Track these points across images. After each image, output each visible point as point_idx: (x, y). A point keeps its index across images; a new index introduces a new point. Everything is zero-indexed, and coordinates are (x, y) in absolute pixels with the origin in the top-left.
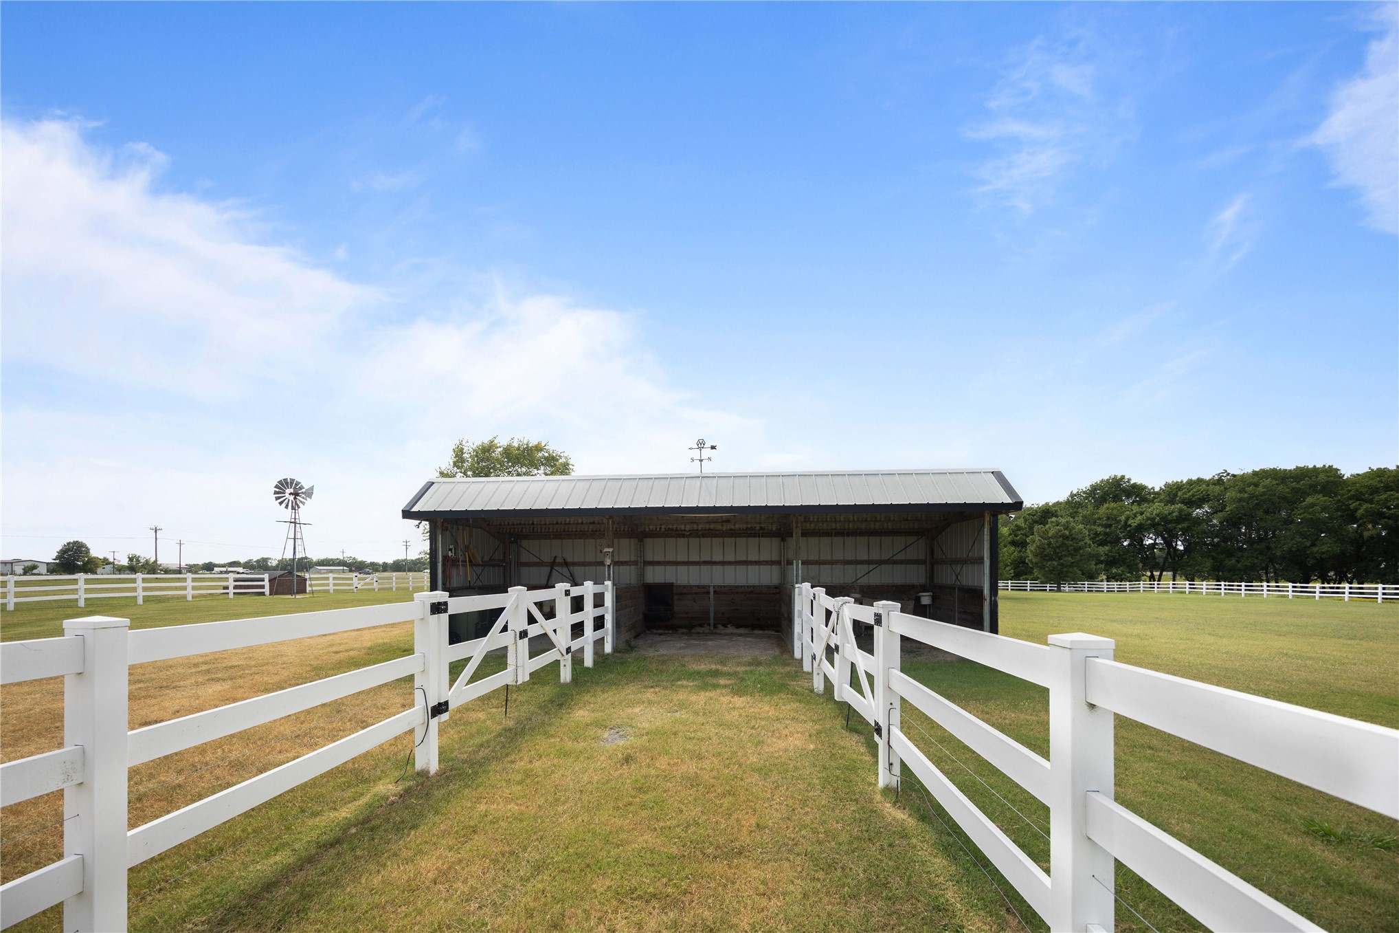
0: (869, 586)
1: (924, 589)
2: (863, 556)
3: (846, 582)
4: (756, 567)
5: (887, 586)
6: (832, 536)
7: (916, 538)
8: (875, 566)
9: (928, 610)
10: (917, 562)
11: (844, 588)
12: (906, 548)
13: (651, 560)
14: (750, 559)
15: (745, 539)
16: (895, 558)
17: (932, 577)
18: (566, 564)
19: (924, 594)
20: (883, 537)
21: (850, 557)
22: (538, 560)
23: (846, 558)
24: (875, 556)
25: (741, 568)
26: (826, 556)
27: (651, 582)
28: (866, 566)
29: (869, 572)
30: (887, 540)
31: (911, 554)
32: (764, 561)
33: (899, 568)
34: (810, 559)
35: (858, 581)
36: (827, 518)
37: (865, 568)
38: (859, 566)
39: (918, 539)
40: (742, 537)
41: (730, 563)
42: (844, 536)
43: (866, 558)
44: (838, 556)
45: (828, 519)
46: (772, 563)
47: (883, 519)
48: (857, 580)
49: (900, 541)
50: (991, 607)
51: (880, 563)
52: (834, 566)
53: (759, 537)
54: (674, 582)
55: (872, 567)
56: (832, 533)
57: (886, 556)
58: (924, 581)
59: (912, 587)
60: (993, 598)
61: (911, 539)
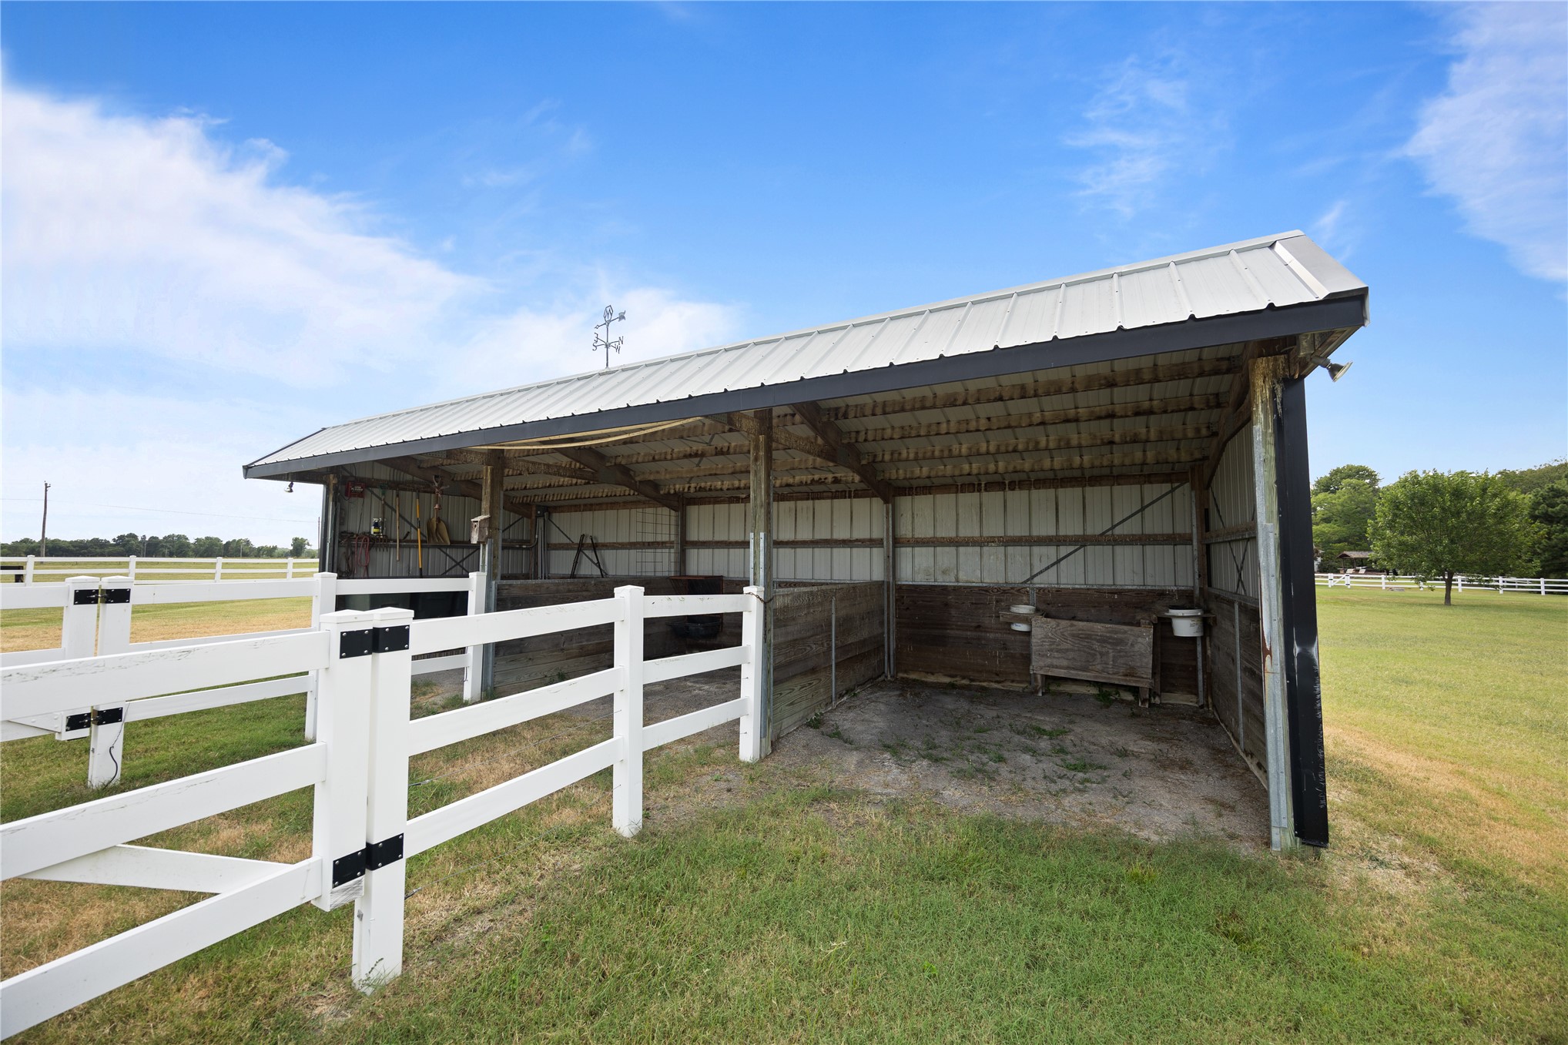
0: (1058, 590)
1: (1186, 600)
2: (1044, 527)
3: (1011, 579)
4: (846, 551)
5: (1098, 591)
6: (979, 491)
7: (1167, 487)
8: (1071, 549)
9: (1199, 649)
10: (1173, 540)
11: (1005, 592)
12: (1143, 509)
13: (696, 539)
14: (836, 536)
15: (829, 501)
16: (1118, 531)
17: (1207, 573)
18: (595, 547)
19: (1179, 612)
20: (1088, 489)
21: (1017, 530)
22: (568, 541)
23: (1010, 533)
24: (1071, 527)
25: (821, 553)
26: (969, 530)
27: (695, 574)
28: (1052, 550)
29: (1058, 562)
30: (1098, 494)
31: (1157, 522)
32: (857, 540)
33: (1127, 555)
34: (939, 535)
35: (1036, 580)
36: (933, 452)
37: (1050, 553)
38: (1036, 550)
39: (1173, 490)
40: (823, 498)
41: (804, 544)
42: (1004, 489)
43: (1052, 532)
44: (994, 529)
45: (937, 453)
46: (871, 543)
47: (1052, 445)
48: (1033, 577)
49: (1127, 497)
50: (1290, 676)
51: (1082, 542)
52: (985, 549)
53: (850, 497)
54: (725, 575)
55: (1064, 550)
56: (980, 485)
57: (1096, 528)
58: (1191, 583)
59: (1161, 594)
60: (1297, 650)
61: (1153, 490)
